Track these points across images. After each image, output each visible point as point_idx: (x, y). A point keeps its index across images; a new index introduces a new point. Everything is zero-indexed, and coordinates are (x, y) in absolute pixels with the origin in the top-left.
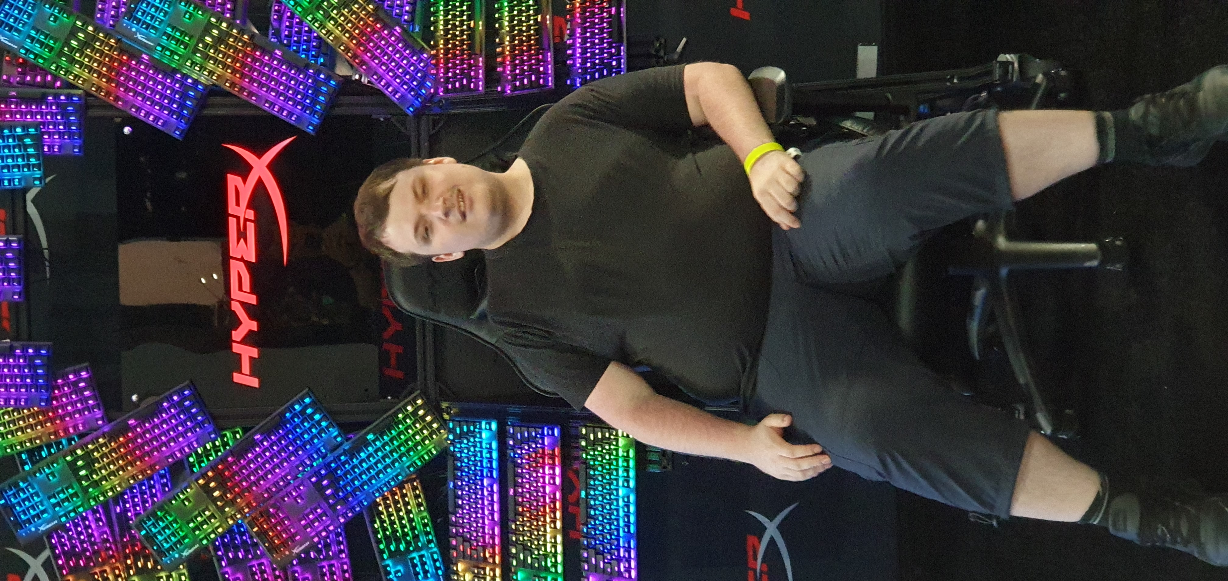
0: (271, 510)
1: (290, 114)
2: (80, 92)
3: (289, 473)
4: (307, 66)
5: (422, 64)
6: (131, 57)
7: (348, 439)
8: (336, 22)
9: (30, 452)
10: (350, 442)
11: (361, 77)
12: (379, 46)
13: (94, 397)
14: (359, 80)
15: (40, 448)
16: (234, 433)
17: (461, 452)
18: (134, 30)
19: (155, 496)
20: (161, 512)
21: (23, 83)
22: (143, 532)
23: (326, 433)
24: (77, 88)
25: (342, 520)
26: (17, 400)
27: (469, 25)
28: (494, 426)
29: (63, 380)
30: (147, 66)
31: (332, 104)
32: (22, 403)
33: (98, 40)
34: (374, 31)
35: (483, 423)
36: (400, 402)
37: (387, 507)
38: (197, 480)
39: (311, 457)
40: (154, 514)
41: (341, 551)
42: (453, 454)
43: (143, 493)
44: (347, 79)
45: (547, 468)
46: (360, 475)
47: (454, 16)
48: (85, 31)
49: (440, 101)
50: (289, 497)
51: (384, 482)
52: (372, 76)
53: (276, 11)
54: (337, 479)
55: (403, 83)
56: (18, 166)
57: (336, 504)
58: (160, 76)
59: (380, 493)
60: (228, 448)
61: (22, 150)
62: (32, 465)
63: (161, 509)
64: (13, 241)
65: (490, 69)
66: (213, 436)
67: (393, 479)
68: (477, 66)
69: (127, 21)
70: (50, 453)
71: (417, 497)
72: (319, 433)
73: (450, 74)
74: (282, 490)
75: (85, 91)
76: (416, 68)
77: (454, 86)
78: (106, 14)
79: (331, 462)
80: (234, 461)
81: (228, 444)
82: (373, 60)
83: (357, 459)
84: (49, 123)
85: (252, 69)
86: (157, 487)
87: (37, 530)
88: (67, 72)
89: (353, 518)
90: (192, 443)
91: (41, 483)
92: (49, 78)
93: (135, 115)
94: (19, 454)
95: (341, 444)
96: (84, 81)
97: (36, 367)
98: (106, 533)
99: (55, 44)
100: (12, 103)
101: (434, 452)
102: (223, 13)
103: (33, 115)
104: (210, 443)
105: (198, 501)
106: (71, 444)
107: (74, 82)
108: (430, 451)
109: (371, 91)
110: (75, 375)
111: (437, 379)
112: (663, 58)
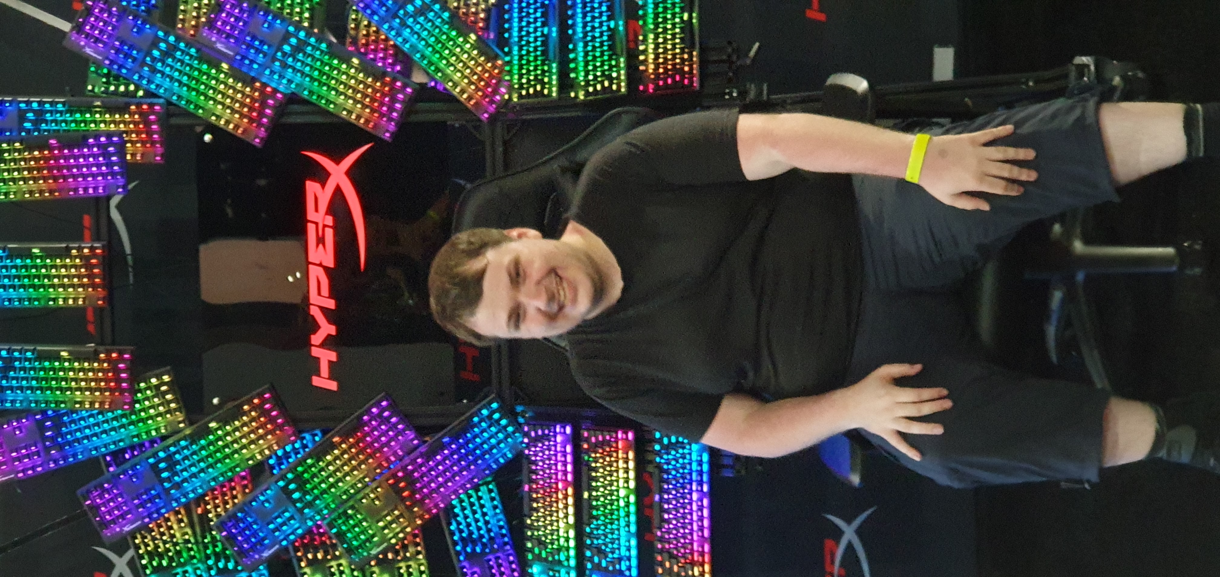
0: (349, 512)
1: (367, 121)
3: (367, 476)
4: (384, 74)
5: (496, 71)
6: (211, 66)
7: (424, 442)
10: (427, 444)
12: (454, 53)
13: (176, 400)
14: (435, 88)
15: (123, 451)
16: (314, 436)
17: (536, 455)
18: (214, 39)
19: (236, 497)
20: (242, 513)
21: (107, 93)
22: (224, 533)
23: (402, 436)
24: (158, 97)
25: (419, 522)
27: (542, 32)
28: (568, 430)
29: (146, 383)
30: (226, 74)
31: (408, 111)
32: (107, 407)
33: (179, 49)
34: (450, 39)
35: (558, 427)
36: (475, 406)
37: (463, 509)
38: (277, 482)
41: (418, 553)
42: (528, 457)
43: (224, 494)
44: (423, 86)
46: (436, 477)
47: (528, 22)
48: (166, 41)
49: (514, 107)
50: (366, 499)
51: (459, 484)
52: (448, 83)
53: (353, 20)
54: (414, 481)
55: (478, 89)
56: (102, 175)
57: (412, 506)
58: (240, 85)
59: (456, 495)
60: (307, 450)
61: (106, 158)
62: (117, 467)
63: (242, 510)
64: (97, 248)
65: (563, 75)
66: (293, 438)
67: (468, 482)
68: (550, 72)
69: (207, 31)
70: (133, 456)
71: (492, 499)
72: (396, 436)
73: (524, 81)
74: (360, 491)
75: (165, 99)
76: (491, 75)
77: (528, 92)
78: (187, 25)
79: (407, 465)
80: (313, 463)
81: (307, 447)
82: (448, 68)
83: (433, 461)
84: (132, 132)
85: (330, 78)
86: (237, 489)
87: (121, 530)
88: (150, 82)
89: (429, 521)
90: (272, 445)
91: (125, 485)
93: (216, 123)
94: (104, 456)
96: (166, 90)
97: (120, 371)
98: (187, 534)
99: (137, 54)
100: (96, 112)
101: (509, 455)
102: (301, 22)
103: (117, 124)
104: (290, 446)
105: (278, 503)
106: (154, 446)
107: (156, 92)
108: (505, 454)
109: (447, 98)
110: (157, 379)
111: (512, 383)
112: (735, 63)
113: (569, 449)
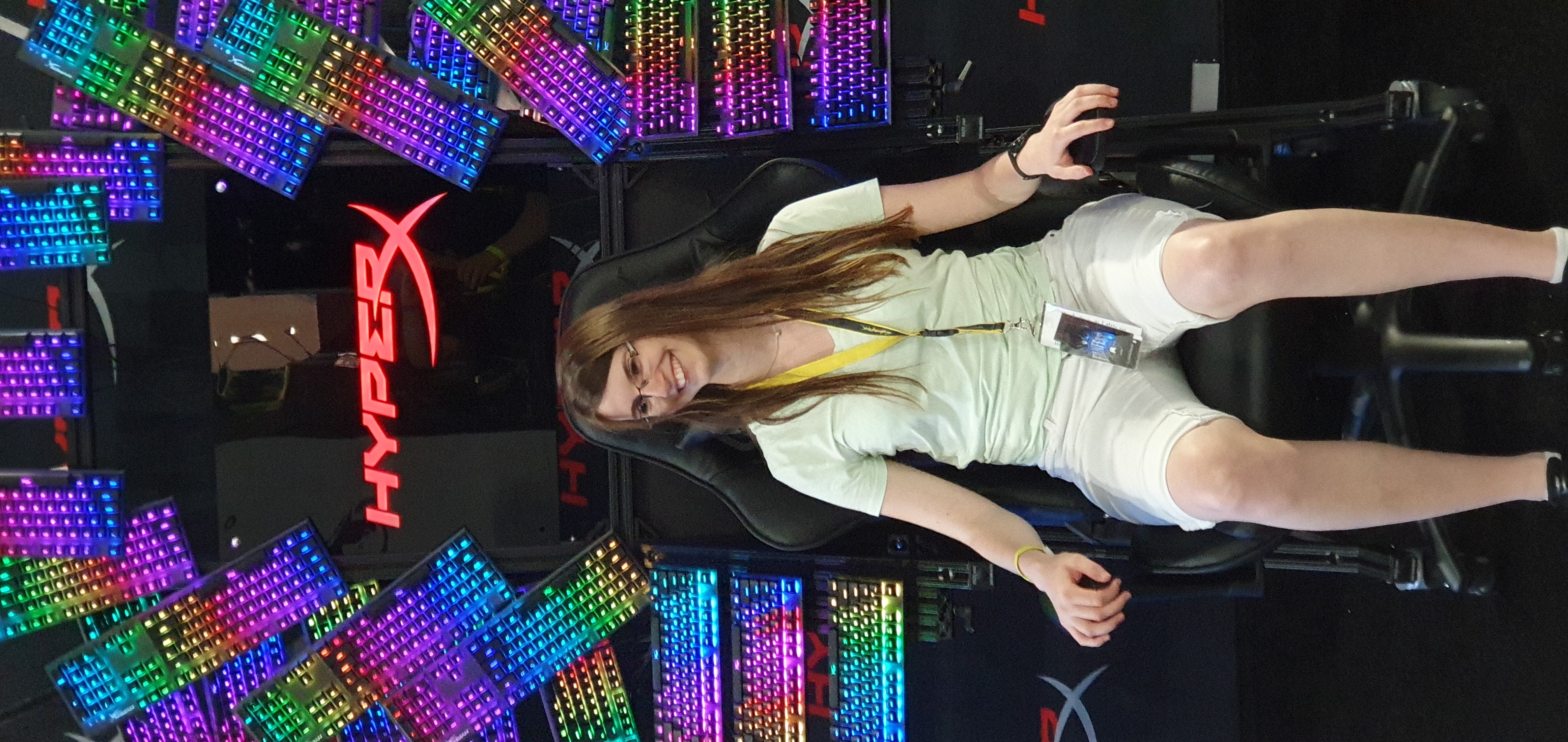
0: (418, 689)
1: (439, 164)
2: (157, 136)
3: (442, 640)
5: (613, 96)
8: (499, 39)
9: (98, 616)
10: (522, 597)
11: (531, 112)
12: (557, 71)
17: (669, 612)
18: (228, 52)
19: (264, 670)
20: (271, 693)
21: (81, 125)
22: (249, 720)
23: (489, 587)
24: (152, 130)
25: (512, 702)
26: (80, 549)
29: (140, 519)
30: (246, 100)
32: (86, 553)
33: (181, 66)
34: (550, 52)
35: (699, 573)
38: (319, 651)
39: (470, 619)
40: (264, 697)
42: (658, 615)
43: (247, 667)
45: (784, 634)
46: (536, 642)
48: (163, 55)
49: (638, 145)
50: (441, 672)
51: (566, 651)
52: (547, 112)
53: (417, 24)
54: (506, 647)
55: (589, 121)
56: (76, 237)
58: (264, 114)
59: (561, 666)
60: (359, 607)
61: (81, 215)
62: (101, 632)
63: (272, 689)
64: (69, 337)
65: (706, 102)
66: (340, 592)
68: (688, 98)
69: (219, 41)
71: (609, 669)
72: (481, 587)
73: (652, 109)
74: (432, 662)
75: (162, 134)
77: (657, 124)
78: (190, 31)
79: (496, 626)
80: (369, 625)
81: (360, 602)
82: (548, 91)
83: (531, 620)
84: (116, 179)
85: (388, 104)
86: (266, 659)
87: (108, 718)
88: (140, 110)
90: (312, 602)
92: (115, 117)
93: (232, 167)
94: (83, 618)
95: (509, 602)
97: (104, 504)
98: (198, 719)
99: (122, 72)
100: (66, 151)
101: (633, 611)
102: (347, 28)
103: (96, 167)
104: (337, 602)
106: (152, 604)
107: (150, 124)
108: (628, 609)
109: (546, 132)
110: (156, 514)
111: (635, 514)
112: (940, 88)
113: (713, 603)
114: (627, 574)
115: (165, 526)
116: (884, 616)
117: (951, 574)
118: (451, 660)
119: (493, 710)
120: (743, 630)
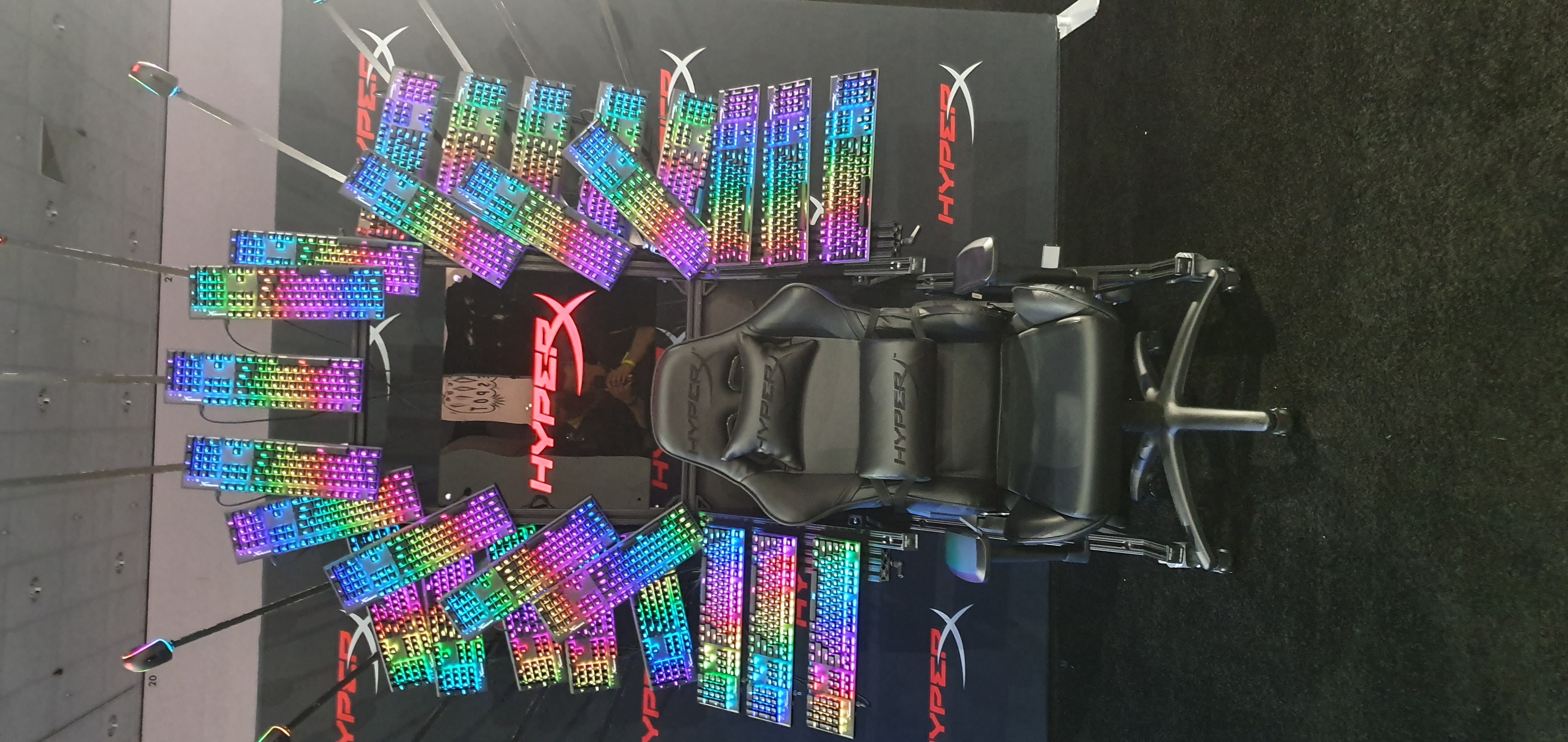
1: (591, 272)
2: (419, 244)
4: (607, 235)
5: (699, 239)
6: (463, 218)
7: (621, 539)
8: (633, 201)
9: (359, 537)
10: (623, 541)
11: (650, 246)
12: (666, 222)
13: (414, 494)
14: (648, 249)
15: (367, 534)
16: (529, 529)
17: (713, 554)
18: (467, 197)
19: (460, 578)
20: (464, 592)
21: (374, 236)
22: (448, 608)
23: (603, 533)
24: (417, 241)
25: (612, 606)
26: (349, 494)
27: (740, 209)
28: (742, 534)
29: (390, 478)
30: (476, 226)
31: (625, 267)
32: (354, 497)
33: (437, 203)
34: (663, 210)
35: (733, 532)
36: (664, 511)
37: (649, 595)
38: (494, 567)
39: (589, 553)
40: (457, 594)
41: (610, 630)
42: (706, 556)
43: (450, 575)
44: (639, 248)
45: (784, 572)
46: (629, 569)
47: (728, 201)
48: (427, 196)
49: (713, 269)
50: (569, 585)
51: (648, 575)
52: (659, 246)
53: (585, 190)
54: (611, 571)
55: (684, 253)
56: (364, 302)
57: (607, 592)
58: (486, 236)
59: (644, 584)
60: (523, 541)
61: (368, 289)
62: (360, 548)
63: (464, 590)
64: (355, 363)
65: (755, 244)
66: (511, 531)
67: (656, 573)
68: (745, 242)
69: (461, 190)
70: (375, 539)
71: (674, 588)
72: (598, 533)
73: (722, 248)
74: (564, 578)
75: (423, 244)
76: (695, 241)
77: (725, 257)
78: (444, 183)
79: (606, 558)
80: (527, 553)
81: (523, 538)
82: (660, 233)
83: (628, 555)
84: (392, 268)
85: (562, 235)
86: (462, 571)
87: (360, 601)
88: (410, 228)
89: (620, 605)
90: (493, 536)
91: (365, 563)
92: (395, 232)
94: (350, 538)
95: (615, 543)
96: (423, 235)
97: (368, 467)
98: (417, 606)
99: (401, 204)
100: (363, 250)
101: (691, 553)
102: (541, 189)
103: (379, 261)
104: (508, 537)
105: (496, 584)
106: (393, 532)
107: (415, 237)
108: (688, 552)
109: (658, 259)
110: (400, 476)
111: (697, 493)
112: (899, 241)
113: (741, 550)
114: (689, 529)
115: (405, 484)
116: (847, 564)
117: (891, 540)
118: (576, 577)
119: (601, 610)
120: (759, 568)
